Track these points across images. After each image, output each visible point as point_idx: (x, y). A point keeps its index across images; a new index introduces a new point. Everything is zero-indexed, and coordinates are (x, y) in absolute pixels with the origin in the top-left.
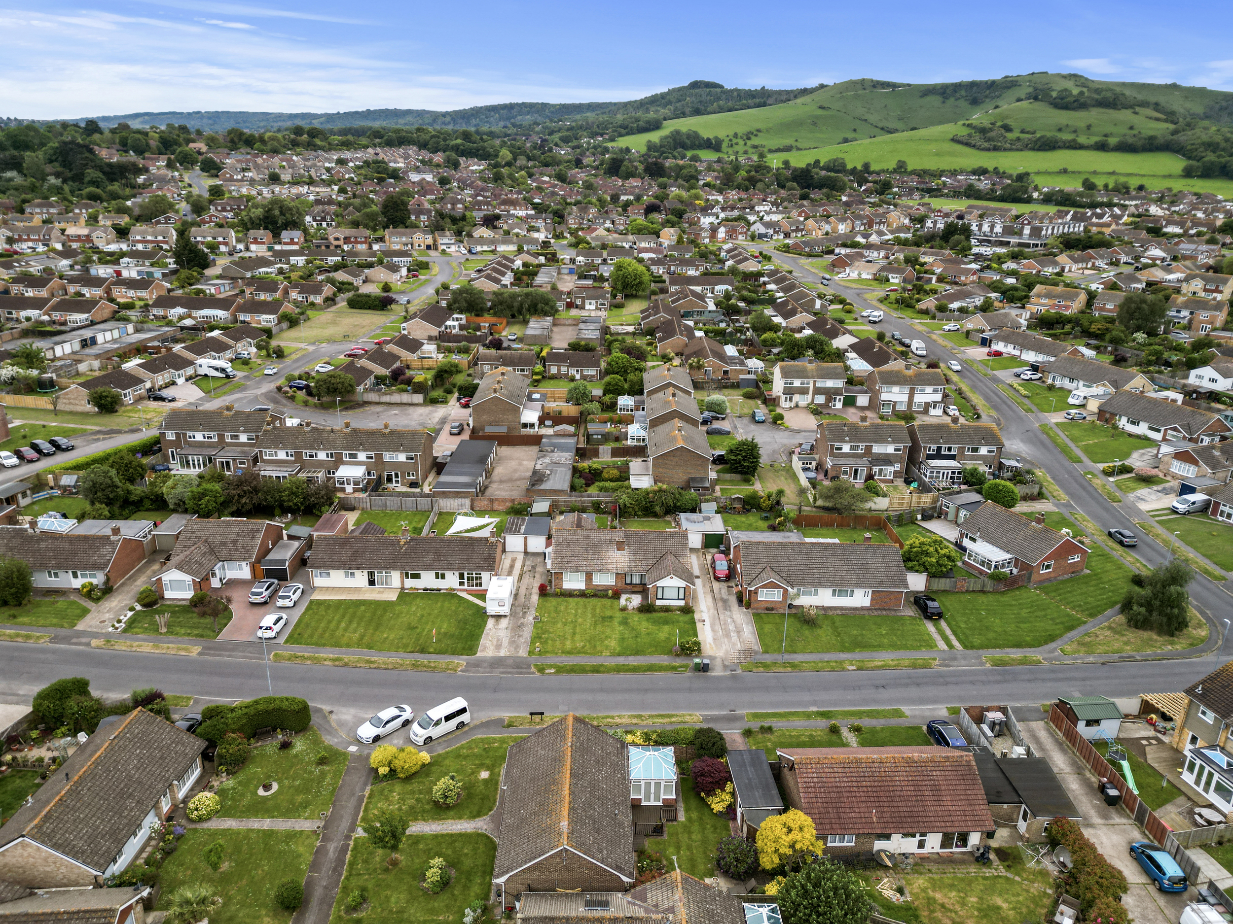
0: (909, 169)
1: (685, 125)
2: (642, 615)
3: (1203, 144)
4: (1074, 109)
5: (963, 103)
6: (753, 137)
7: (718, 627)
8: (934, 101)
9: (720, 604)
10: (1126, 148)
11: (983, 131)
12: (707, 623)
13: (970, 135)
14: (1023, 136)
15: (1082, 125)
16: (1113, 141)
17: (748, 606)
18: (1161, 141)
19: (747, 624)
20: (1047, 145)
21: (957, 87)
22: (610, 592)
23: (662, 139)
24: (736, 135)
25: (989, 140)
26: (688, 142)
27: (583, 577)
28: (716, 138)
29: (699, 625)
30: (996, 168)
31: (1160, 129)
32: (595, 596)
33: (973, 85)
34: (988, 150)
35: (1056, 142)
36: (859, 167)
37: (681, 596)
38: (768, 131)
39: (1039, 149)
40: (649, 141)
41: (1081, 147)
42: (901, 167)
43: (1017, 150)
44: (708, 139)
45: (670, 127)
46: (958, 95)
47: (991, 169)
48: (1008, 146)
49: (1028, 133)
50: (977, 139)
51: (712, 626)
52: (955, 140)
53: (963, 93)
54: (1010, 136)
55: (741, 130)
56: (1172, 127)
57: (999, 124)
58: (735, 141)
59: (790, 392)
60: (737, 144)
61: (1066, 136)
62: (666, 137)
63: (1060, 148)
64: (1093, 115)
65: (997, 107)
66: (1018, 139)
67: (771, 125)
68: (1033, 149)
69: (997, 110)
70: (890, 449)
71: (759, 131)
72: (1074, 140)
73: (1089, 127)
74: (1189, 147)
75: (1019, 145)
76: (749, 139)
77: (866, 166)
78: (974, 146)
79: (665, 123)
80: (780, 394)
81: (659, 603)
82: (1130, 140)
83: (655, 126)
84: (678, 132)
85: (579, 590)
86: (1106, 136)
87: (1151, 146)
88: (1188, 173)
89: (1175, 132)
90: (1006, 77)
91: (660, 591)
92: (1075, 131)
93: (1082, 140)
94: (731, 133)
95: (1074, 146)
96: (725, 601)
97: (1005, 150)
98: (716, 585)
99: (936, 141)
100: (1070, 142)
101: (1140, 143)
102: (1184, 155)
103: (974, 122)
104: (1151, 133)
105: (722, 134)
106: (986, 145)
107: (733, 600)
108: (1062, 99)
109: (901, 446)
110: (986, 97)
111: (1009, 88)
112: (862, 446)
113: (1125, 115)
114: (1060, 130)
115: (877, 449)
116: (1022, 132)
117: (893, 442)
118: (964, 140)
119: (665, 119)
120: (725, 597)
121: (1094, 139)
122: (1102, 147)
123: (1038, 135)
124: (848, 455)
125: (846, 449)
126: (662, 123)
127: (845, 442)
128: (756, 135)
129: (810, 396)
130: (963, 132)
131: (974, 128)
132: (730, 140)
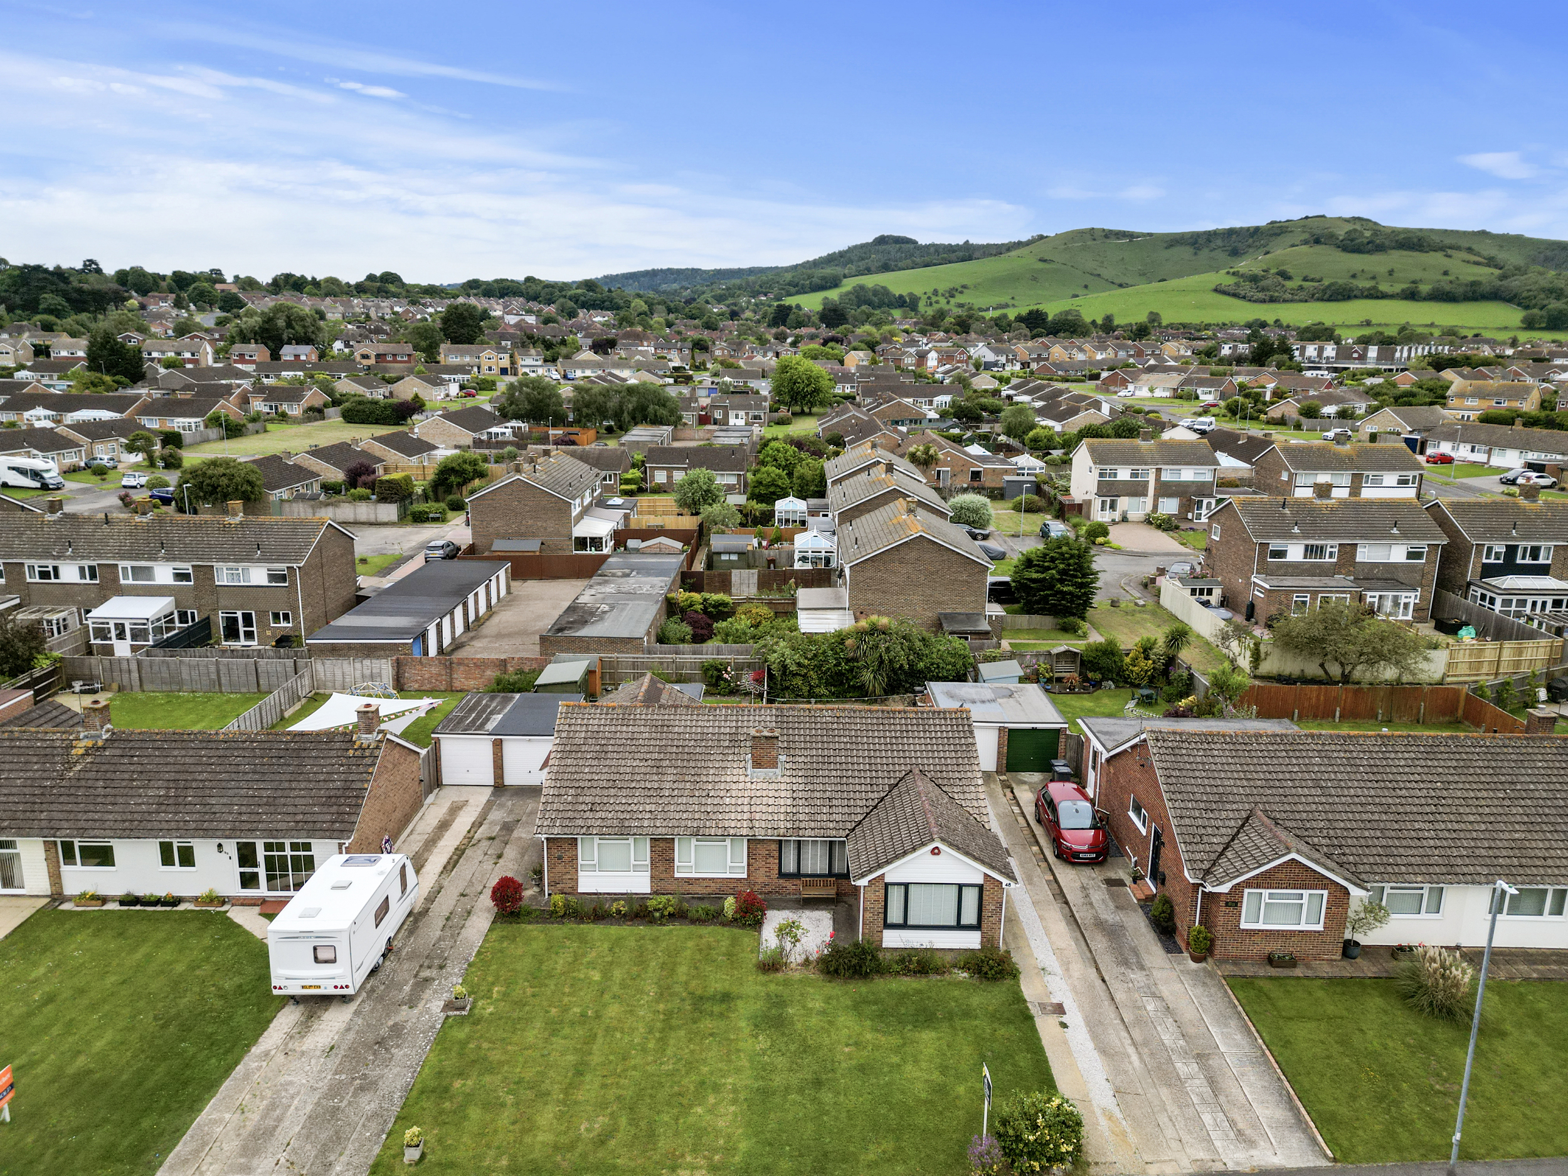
0: (1164, 323)
1: (871, 281)
2: (835, 989)
3: (1543, 290)
4: (1369, 252)
5: (1221, 256)
6: (957, 294)
7: (1117, 1037)
8: (1185, 252)
9: (1099, 943)
10: (1442, 296)
11: (1254, 279)
12: (1074, 1016)
13: (1237, 284)
14: (1306, 284)
15: (1383, 270)
16: (1425, 288)
17: (1203, 950)
18: (1486, 288)
19: (1221, 1021)
20: (1340, 294)
21: (1211, 236)
22: (730, 904)
23: (841, 296)
24: (935, 292)
25: (1263, 290)
26: (876, 299)
27: (640, 852)
28: (911, 294)
29: (1046, 1027)
30: (1277, 321)
31: (1485, 275)
32: (679, 916)
33: (1231, 232)
34: (1264, 301)
35: (1351, 290)
36: (1099, 322)
37: (970, 917)
38: (976, 287)
39: (1329, 300)
40: (826, 298)
41: (1384, 296)
42: (1153, 321)
43: (1301, 301)
44: (901, 297)
45: (849, 285)
46: (1213, 245)
47: (1271, 321)
48: (1288, 296)
49: (1312, 280)
50: (1247, 288)
51: (1095, 1027)
52: (1217, 290)
53: (1219, 242)
54: (1289, 284)
55: (942, 287)
56: (1497, 272)
57: (1272, 271)
58: (934, 299)
59: (1110, 490)
60: (937, 302)
61: (1364, 284)
62: (848, 293)
63: (1356, 297)
64: (1396, 259)
65: (1267, 253)
66: (1301, 288)
67: (980, 280)
68: (1321, 300)
69: (1268, 256)
70: (1398, 554)
71: (964, 287)
72: (1374, 288)
73: (1391, 272)
74: (1525, 294)
75: (1302, 295)
76: (953, 296)
77: (1109, 319)
78: (1244, 297)
79: (845, 281)
80: (1091, 496)
81: (892, 939)
82: (1448, 288)
83: (834, 283)
84: (862, 287)
85: (628, 897)
86: (1414, 282)
87: (1474, 294)
88: (1529, 325)
89: (1503, 277)
90: (1272, 223)
91: (896, 896)
92: (1374, 278)
93: (1384, 287)
94: (930, 290)
95: (1375, 295)
96: (1113, 933)
97: (1285, 301)
98: (1068, 877)
99: (1195, 291)
100: (1369, 289)
101: (1461, 290)
102: (1519, 305)
103: (1242, 271)
104: (1472, 279)
105: (918, 291)
106: (1260, 295)
107: (1139, 928)
108: (1352, 240)
109: (1423, 545)
110: (1249, 246)
111: (1277, 235)
112: (1332, 545)
113: (1436, 259)
114: (1354, 276)
115: (1366, 554)
116: (1305, 279)
117: (1405, 535)
118: (1231, 290)
119: (845, 277)
120: (1109, 915)
121: (1398, 288)
122: (1411, 295)
123: (1327, 283)
124: (1296, 569)
125: (1295, 553)
126: (841, 281)
127: (1293, 537)
128: (961, 292)
129: (1149, 500)
130: (1228, 281)
131: (1242, 276)
132: (929, 298)
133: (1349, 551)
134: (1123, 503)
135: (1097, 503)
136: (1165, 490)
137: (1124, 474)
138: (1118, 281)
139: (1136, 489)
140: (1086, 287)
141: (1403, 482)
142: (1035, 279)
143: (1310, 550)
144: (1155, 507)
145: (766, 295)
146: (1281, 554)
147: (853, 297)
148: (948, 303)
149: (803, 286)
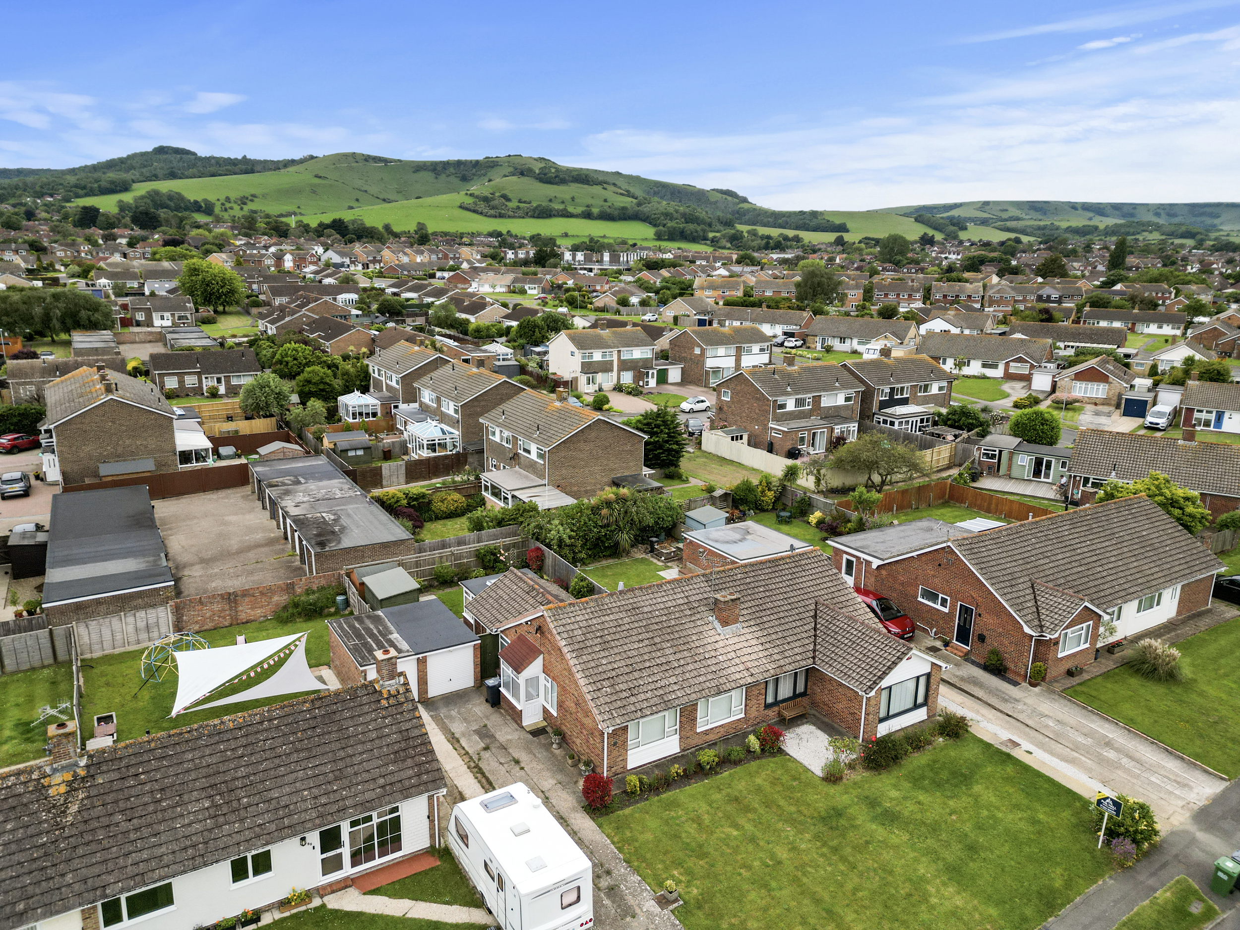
0: (430, 231)
1: (165, 186)
3: (662, 213)
4: (556, 184)
5: (455, 180)
6: (249, 203)
7: (1060, 748)
8: (428, 176)
9: (978, 692)
10: (606, 216)
11: (486, 199)
12: (1026, 745)
13: (475, 203)
14: (522, 205)
15: (567, 197)
16: (595, 211)
17: (1036, 679)
18: (630, 212)
20: (544, 213)
21: (446, 165)
22: (753, 742)
23: (136, 200)
24: (228, 199)
25: (493, 208)
26: (172, 204)
28: (205, 200)
29: (1017, 753)
30: (508, 232)
31: (626, 202)
33: (459, 163)
34: (495, 217)
35: (551, 210)
36: (382, 229)
38: (264, 196)
39: (538, 217)
40: (120, 201)
41: (572, 216)
42: (421, 229)
43: (520, 217)
44: (196, 202)
45: (141, 189)
46: (448, 172)
47: (504, 232)
48: (511, 213)
49: (525, 202)
50: (482, 206)
52: (461, 207)
53: (452, 170)
54: (510, 204)
55: (233, 196)
56: (635, 201)
57: (497, 194)
58: (228, 205)
59: (589, 368)
60: (231, 208)
61: (558, 206)
62: (142, 197)
63: (555, 216)
64: (573, 189)
65: (490, 181)
66: (518, 208)
67: (266, 191)
68: (533, 217)
69: (491, 183)
70: (839, 400)
71: (254, 196)
72: (565, 209)
73: (573, 199)
74: (653, 216)
75: (520, 213)
76: (245, 204)
77: (388, 227)
78: (481, 213)
79: (135, 186)
80: (578, 374)
82: (608, 210)
83: (125, 187)
84: (157, 193)
86: (588, 206)
87: (623, 216)
88: (659, 237)
89: (639, 204)
90: (487, 158)
92: (563, 202)
93: (571, 209)
94: (222, 198)
95: (566, 214)
96: (975, 682)
97: (509, 217)
99: (446, 207)
100: (562, 210)
101: (616, 213)
102: (650, 223)
103: (477, 193)
104: (622, 205)
105: (212, 198)
106: (492, 212)
107: (984, 675)
108: (545, 174)
109: (851, 392)
110: (474, 175)
111: (493, 167)
112: (808, 398)
113: (597, 189)
114: (550, 201)
115: (828, 401)
116: (520, 201)
118: (472, 207)
119: (134, 182)
120: (960, 672)
121: (579, 210)
122: (587, 215)
123: (535, 205)
124: (792, 416)
125: (791, 406)
126: (131, 185)
127: (788, 394)
128: (252, 201)
129: (615, 374)
130: (469, 201)
131: (477, 197)
132: (223, 204)
133: (817, 400)
134: (600, 377)
135: (583, 379)
136: (625, 365)
137: (597, 356)
138: (382, 196)
139: (606, 367)
140: (357, 200)
141: (762, 350)
142: (314, 192)
143: (799, 402)
144: (619, 379)
145: (52, 196)
146: (782, 406)
147: (148, 201)
148: (242, 209)
149: (92, 190)
